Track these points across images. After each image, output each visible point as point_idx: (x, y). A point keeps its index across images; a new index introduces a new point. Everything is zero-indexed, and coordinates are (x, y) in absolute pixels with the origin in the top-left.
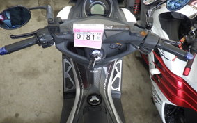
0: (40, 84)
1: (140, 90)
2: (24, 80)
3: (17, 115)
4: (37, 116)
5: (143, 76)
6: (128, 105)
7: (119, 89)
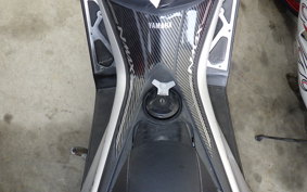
0: (50, 52)
1: (264, 60)
2: (14, 43)
3: (8, 118)
4: (50, 118)
5: (273, 27)
6: (236, 92)
7: (224, 66)
